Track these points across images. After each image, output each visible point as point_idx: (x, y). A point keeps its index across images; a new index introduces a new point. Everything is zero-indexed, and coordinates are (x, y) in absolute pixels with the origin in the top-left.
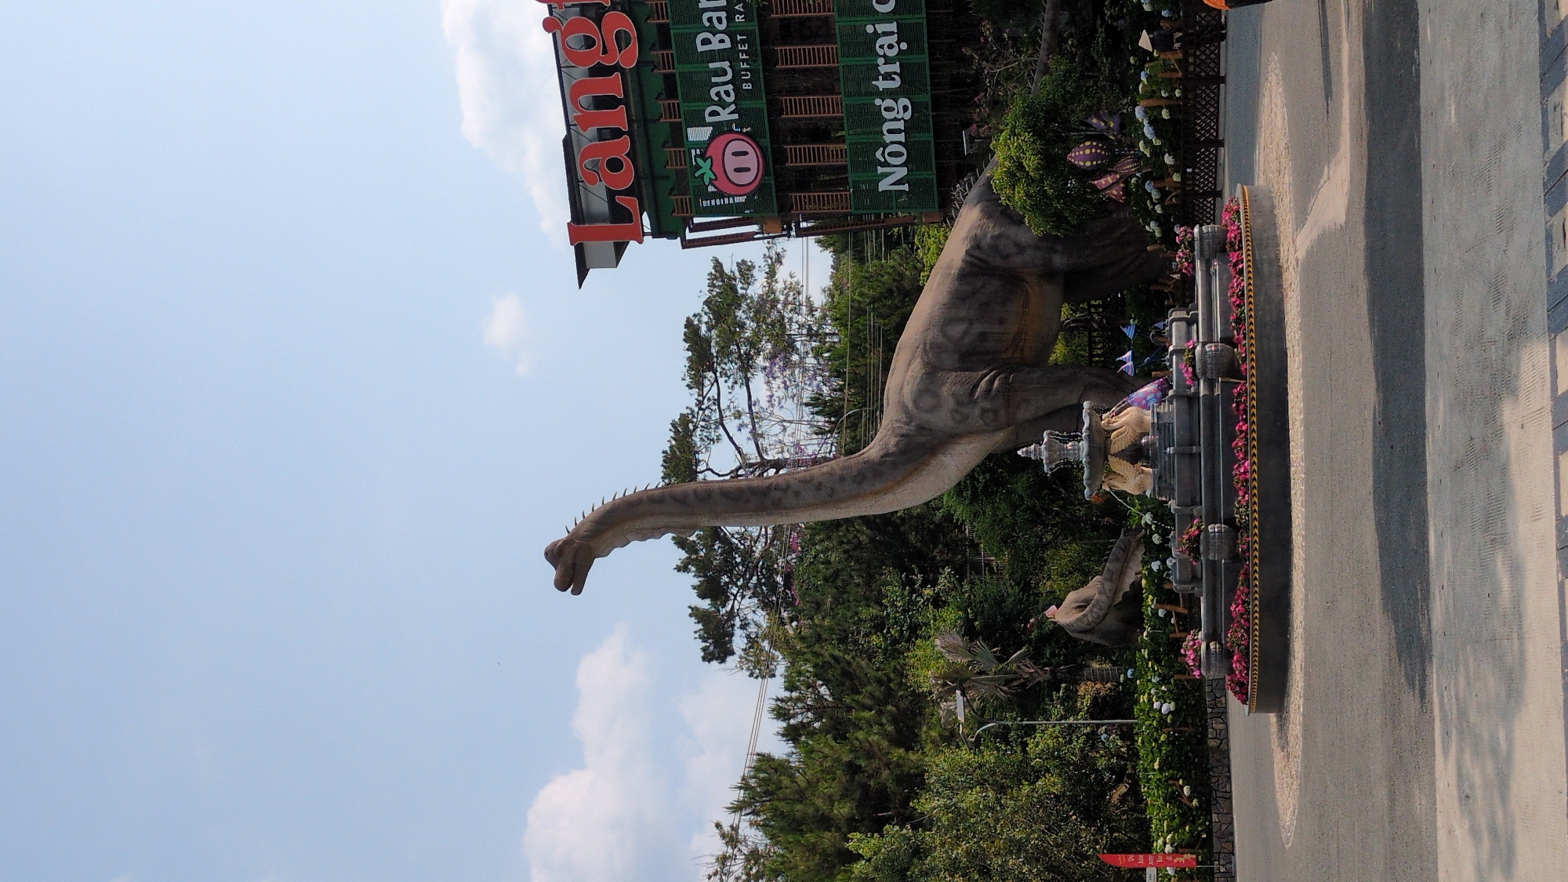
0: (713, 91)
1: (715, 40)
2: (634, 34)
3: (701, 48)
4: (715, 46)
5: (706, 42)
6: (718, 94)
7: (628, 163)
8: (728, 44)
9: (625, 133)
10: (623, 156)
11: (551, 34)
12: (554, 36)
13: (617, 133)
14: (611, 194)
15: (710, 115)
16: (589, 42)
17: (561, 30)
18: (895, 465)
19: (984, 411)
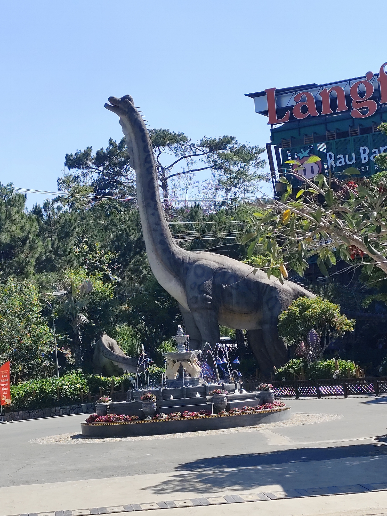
0: (341, 156)
1: (366, 155)
2: (367, 115)
3: (361, 149)
4: (363, 156)
5: (364, 151)
6: (340, 158)
7: (305, 115)
8: (364, 161)
9: (320, 113)
10: (308, 113)
11: (365, 75)
12: (364, 77)
13: (319, 110)
14: (290, 108)
15: (330, 155)
16: (362, 94)
17: (367, 80)
18: (169, 258)
19: (197, 297)
